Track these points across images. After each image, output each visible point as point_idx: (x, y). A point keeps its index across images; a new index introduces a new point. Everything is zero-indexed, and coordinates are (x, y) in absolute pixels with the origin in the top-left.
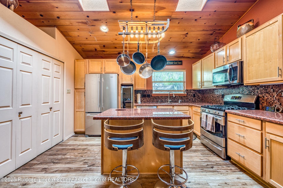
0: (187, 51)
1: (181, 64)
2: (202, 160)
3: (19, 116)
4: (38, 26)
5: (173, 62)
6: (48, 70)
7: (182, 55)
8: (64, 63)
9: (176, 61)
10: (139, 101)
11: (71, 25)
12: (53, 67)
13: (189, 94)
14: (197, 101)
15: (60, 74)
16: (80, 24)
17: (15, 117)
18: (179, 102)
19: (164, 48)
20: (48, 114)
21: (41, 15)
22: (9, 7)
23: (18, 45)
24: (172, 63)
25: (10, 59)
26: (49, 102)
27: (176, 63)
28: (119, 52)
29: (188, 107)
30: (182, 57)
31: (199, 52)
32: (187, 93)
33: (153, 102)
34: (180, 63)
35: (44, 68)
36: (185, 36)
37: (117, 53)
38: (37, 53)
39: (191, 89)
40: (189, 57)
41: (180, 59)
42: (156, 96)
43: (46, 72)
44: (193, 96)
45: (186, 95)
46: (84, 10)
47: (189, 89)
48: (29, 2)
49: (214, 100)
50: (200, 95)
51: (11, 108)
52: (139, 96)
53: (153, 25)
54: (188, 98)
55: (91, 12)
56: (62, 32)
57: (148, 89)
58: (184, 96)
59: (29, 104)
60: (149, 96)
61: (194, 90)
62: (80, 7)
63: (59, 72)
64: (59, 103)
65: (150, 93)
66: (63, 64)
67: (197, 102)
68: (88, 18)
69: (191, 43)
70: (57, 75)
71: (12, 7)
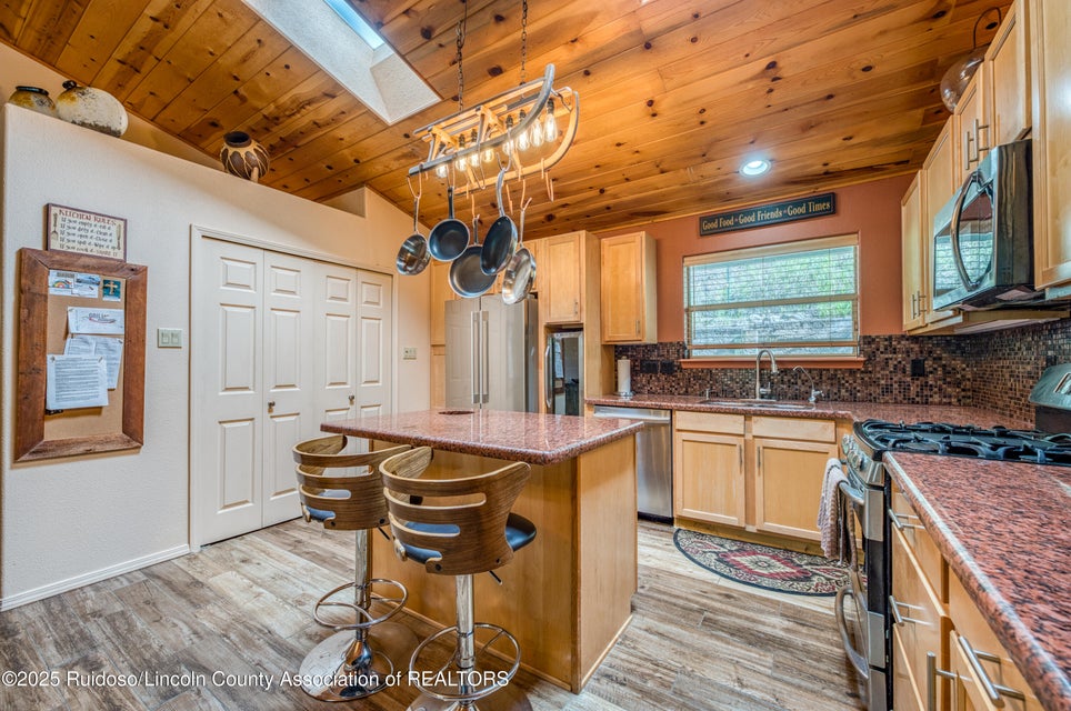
0: (838, 141)
1: (833, 211)
2: (742, 686)
3: (270, 411)
4: (319, 200)
5: (782, 206)
6: (345, 300)
7: (818, 168)
8: (392, 276)
9: (797, 204)
10: (624, 386)
11: (388, 170)
12: (358, 292)
13: (881, 357)
14: (936, 398)
15: (381, 306)
16: (403, 161)
17: (260, 411)
18: (813, 399)
19: (700, 160)
20: (344, 412)
21: (330, 168)
22: (247, 176)
23: (267, 253)
24: (777, 214)
25: (248, 287)
26: (349, 382)
27: (802, 210)
28: (548, 213)
29: (831, 425)
30: (829, 175)
31: (918, 127)
32: (870, 358)
33: (686, 393)
34: (819, 207)
35: (333, 298)
36: (767, 82)
37: (542, 217)
38: (312, 262)
39: (896, 332)
40: (871, 169)
41: (824, 188)
42: (700, 367)
43: (337, 306)
44: (908, 369)
45: (861, 367)
46: (390, 121)
47: (881, 330)
48: (296, 147)
49: (1018, 396)
50: (958, 364)
51: (251, 392)
52: (624, 366)
53: (511, 106)
54: (875, 383)
55: (403, 121)
56: (383, 194)
57: (664, 340)
58: (852, 372)
59: (293, 386)
60: (669, 368)
61: (915, 339)
62: (378, 119)
63: (378, 304)
64: (380, 384)
65: (673, 357)
66: (390, 278)
67: (940, 403)
68: (407, 141)
69: (830, 97)
70: (372, 310)
71: (256, 172)
